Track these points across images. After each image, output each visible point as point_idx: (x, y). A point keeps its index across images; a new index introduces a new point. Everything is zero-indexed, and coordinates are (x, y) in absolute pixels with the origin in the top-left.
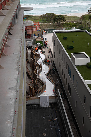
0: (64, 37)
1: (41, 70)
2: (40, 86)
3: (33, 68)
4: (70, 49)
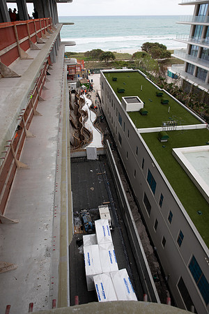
0: (113, 78)
1: (87, 117)
2: (86, 136)
3: (78, 115)
4: (120, 92)
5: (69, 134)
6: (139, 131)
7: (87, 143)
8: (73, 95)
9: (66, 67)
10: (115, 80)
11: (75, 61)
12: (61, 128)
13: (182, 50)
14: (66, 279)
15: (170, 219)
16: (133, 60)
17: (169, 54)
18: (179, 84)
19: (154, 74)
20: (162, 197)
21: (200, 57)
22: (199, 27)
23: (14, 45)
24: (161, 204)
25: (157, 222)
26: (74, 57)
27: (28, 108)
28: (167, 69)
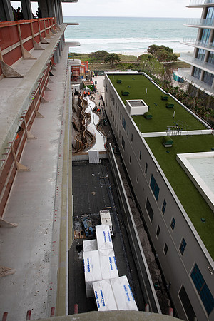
1: (90, 120)
2: (89, 139)
3: (81, 117)
4: (125, 95)
5: (71, 136)
6: (143, 135)
7: (90, 147)
8: (76, 97)
9: (70, 68)
10: (119, 82)
11: (78, 62)
12: (64, 130)
13: (189, 54)
14: (64, 286)
15: (173, 226)
16: (138, 63)
17: (175, 57)
18: (185, 89)
19: (160, 78)
20: (165, 203)
21: (207, 61)
22: (207, 30)
23: (18, 44)
24: (163, 210)
25: (159, 229)
26: (78, 58)
27: (30, 109)
28: (173, 73)
